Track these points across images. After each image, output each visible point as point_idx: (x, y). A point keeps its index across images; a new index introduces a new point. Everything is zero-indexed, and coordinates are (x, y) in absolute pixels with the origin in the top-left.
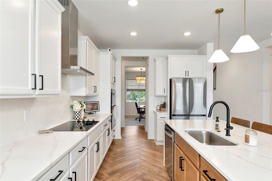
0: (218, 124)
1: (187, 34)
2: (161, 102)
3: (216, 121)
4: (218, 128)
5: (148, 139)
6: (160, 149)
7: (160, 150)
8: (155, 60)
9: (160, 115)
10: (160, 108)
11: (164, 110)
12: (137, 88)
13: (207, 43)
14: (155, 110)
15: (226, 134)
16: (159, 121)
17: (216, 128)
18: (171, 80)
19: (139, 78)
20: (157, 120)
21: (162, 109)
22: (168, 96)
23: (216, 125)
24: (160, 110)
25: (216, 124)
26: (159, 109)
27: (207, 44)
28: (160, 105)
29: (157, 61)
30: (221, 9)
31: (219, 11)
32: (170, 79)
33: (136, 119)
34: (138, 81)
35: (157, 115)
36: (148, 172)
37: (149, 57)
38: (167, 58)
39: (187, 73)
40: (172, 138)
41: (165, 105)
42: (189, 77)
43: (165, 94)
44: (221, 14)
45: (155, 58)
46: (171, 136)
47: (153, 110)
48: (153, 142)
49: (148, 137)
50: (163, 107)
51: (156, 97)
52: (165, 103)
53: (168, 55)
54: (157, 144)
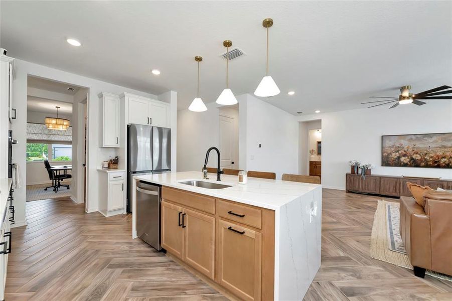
0: (206, 172)
1: (156, 72)
2: (110, 156)
3: (204, 169)
4: (206, 177)
5: (89, 212)
7: (116, 221)
8: (101, 96)
9: (112, 173)
10: (109, 165)
11: (115, 167)
12: (45, 138)
13: (170, 91)
14: (100, 168)
15: (217, 180)
16: (111, 182)
17: (204, 177)
18: (129, 127)
19: (54, 121)
20: (109, 182)
21: (112, 166)
22: (124, 148)
24: (109, 167)
25: (204, 172)
26: (107, 166)
27: (172, 91)
28: (109, 162)
29: (105, 97)
30: (200, 57)
31: (199, 59)
32: (128, 125)
33: (46, 190)
34: (51, 127)
35: (108, 174)
36: (113, 254)
37: (89, 88)
38: (122, 97)
39: (149, 120)
40: (157, 196)
41: (117, 160)
42: (152, 125)
43: (118, 146)
44: (200, 62)
45: (101, 93)
46: (156, 193)
47: (98, 168)
48: (98, 215)
49: (86, 211)
50: (114, 163)
51: (103, 149)
52: (117, 157)
53: (125, 93)
54: (108, 215)
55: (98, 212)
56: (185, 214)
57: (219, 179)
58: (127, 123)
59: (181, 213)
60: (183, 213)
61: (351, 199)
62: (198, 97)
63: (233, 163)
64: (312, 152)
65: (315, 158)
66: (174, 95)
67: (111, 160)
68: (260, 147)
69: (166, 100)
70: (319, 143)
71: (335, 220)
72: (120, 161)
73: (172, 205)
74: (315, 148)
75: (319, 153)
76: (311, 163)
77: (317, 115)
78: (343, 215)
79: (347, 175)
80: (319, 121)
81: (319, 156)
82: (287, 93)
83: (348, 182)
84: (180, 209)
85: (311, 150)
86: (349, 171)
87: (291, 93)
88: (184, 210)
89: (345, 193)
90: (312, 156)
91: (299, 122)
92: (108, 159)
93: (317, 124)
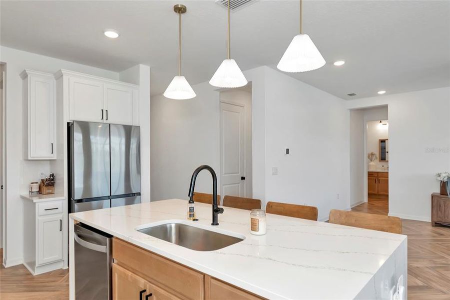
0: (193, 208)
3: (190, 202)
4: (193, 214)
6: (48, 282)
7: (47, 284)
8: (24, 76)
9: (42, 203)
10: (40, 188)
11: (51, 191)
14: (26, 193)
15: (212, 222)
16: (40, 218)
17: (190, 215)
18: (70, 126)
20: (36, 217)
21: (45, 189)
22: (63, 161)
23: (190, 210)
24: (40, 192)
25: (190, 208)
26: (38, 190)
27: (140, 65)
28: (39, 182)
29: (33, 80)
30: (183, 6)
31: (180, 10)
32: (68, 123)
35: (37, 205)
37: (6, 63)
38: (59, 77)
39: (104, 113)
40: (106, 254)
41: (53, 180)
42: (109, 121)
43: (54, 157)
44: (183, 15)
45: (25, 71)
46: (103, 249)
47: (21, 194)
48: (22, 271)
49: (3, 264)
50: (48, 185)
51: (29, 162)
52: (53, 175)
53: (63, 71)
54: (37, 272)
55: (22, 266)
56: (151, 295)
57: (215, 222)
58: (66, 120)
59: (145, 291)
60: (148, 293)
61: (442, 238)
62: (180, 75)
63: (243, 178)
64: (371, 156)
65: (376, 166)
66: (144, 71)
67: (43, 180)
68: (288, 153)
69: (132, 80)
70: (383, 141)
71: (420, 283)
72: (57, 181)
73: (130, 273)
74: (376, 151)
75: (383, 158)
76: (370, 174)
77: (381, 97)
78: (432, 272)
79: (433, 196)
80: (385, 107)
81: (383, 163)
82: (333, 63)
83: (435, 209)
84: (142, 283)
85: (370, 153)
86: (437, 190)
87: (339, 63)
88: (150, 288)
89: (430, 228)
90: (372, 163)
91: (351, 110)
92: (38, 179)
93: (381, 112)
